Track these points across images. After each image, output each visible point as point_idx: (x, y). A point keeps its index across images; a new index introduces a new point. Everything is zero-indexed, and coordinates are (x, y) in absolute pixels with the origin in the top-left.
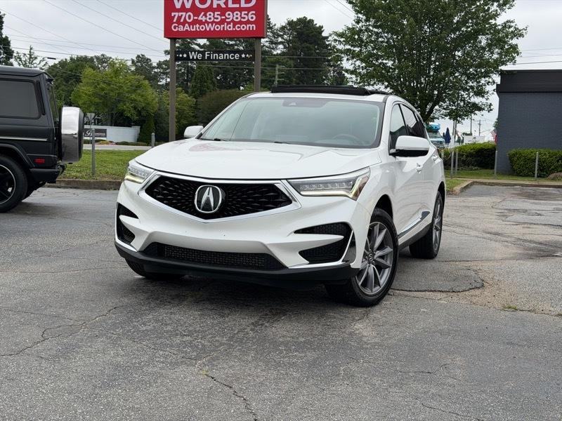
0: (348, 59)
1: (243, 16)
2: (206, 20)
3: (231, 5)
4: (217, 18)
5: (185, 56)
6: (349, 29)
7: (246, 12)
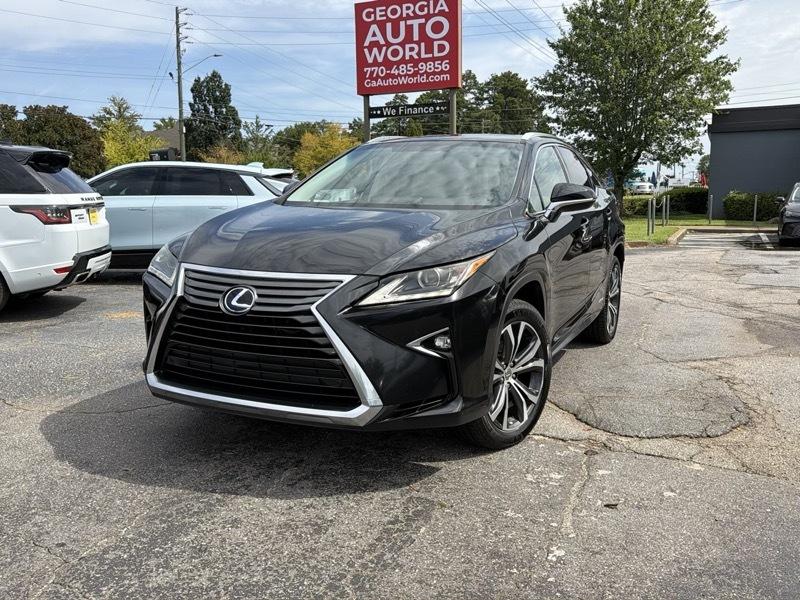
0: (550, 107)
1: (436, 66)
2: (399, 74)
3: (423, 56)
4: (410, 71)
5: (379, 112)
6: (550, 75)
7: (440, 62)
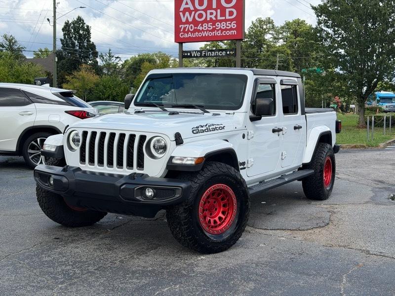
1: (227, 25)
2: (202, 29)
3: (219, 18)
4: (210, 28)
5: (189, 54)
7: (230, 22)
